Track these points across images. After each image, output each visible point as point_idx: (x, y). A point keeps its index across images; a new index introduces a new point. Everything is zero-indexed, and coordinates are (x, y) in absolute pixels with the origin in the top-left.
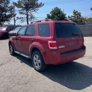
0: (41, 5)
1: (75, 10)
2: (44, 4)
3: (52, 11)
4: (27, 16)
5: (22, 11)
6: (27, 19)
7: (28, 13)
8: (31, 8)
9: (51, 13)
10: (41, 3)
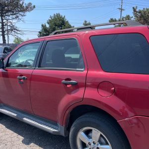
0: (30, 8)
1: (86, 22)
2: (34, 7)
3: (49, 20)
4: (3, 25)
6: (3, 32)
7: (4, 21)
8: (10, 11)
9: (48, 23)
10: (30, 4)
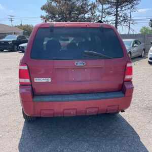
5: (108, 10)
